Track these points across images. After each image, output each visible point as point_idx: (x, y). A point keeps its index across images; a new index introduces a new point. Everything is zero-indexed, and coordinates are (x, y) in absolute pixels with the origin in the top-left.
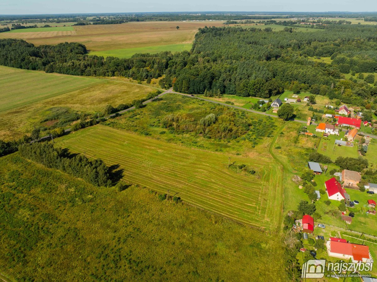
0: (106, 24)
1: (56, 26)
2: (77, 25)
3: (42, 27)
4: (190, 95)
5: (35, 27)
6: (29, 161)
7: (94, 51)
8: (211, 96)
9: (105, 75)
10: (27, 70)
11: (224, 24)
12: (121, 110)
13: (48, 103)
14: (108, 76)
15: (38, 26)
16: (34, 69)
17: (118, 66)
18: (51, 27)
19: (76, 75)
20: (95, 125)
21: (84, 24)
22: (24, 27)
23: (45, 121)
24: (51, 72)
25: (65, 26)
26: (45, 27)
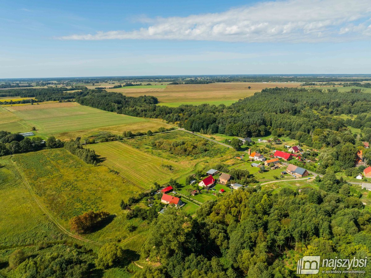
0: (195, 84)
1: (156, 85)
2: (172, 84)
3: (145, 85)
4: (191, 132)
5: (141, 85)
6: (67, 151)
7: (163, 102)
8: (204, 133)
9: (151, 118)
10: (108, 111)
11: (301, 85)
12: (137, 136)
13: (101, 129)
14: (153, 118)
15: (142, 84)
16: (112, 111)
17: (162, 112)
18: (152, 85)
19: (133, 116)
20: (114, 141)
21: (177, 84)
22: (133, 85)
23: (91, 137)
24: (120, 114)
25: (162, 84)
26: (147, 85)
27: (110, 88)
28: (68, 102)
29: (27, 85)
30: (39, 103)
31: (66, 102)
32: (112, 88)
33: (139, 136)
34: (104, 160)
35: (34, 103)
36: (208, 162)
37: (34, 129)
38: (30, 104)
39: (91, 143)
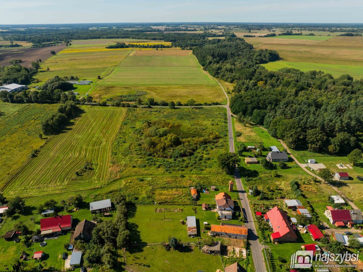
2: (343, 35)
7: (285, 60)
16: (203, 65)
25: (329, 35)
26: (309, 35)
27: (259, 37)
28: (190, 49)
29: (193, 29)
30: (163, 49)
31: (188, 49)
32: (262, 37)
33: (161, 105)
34: (65, 132)
35: (158, 49)
36: (142, 180)
37: (99, 78)
38: (155, 49)
39: (100, 105)
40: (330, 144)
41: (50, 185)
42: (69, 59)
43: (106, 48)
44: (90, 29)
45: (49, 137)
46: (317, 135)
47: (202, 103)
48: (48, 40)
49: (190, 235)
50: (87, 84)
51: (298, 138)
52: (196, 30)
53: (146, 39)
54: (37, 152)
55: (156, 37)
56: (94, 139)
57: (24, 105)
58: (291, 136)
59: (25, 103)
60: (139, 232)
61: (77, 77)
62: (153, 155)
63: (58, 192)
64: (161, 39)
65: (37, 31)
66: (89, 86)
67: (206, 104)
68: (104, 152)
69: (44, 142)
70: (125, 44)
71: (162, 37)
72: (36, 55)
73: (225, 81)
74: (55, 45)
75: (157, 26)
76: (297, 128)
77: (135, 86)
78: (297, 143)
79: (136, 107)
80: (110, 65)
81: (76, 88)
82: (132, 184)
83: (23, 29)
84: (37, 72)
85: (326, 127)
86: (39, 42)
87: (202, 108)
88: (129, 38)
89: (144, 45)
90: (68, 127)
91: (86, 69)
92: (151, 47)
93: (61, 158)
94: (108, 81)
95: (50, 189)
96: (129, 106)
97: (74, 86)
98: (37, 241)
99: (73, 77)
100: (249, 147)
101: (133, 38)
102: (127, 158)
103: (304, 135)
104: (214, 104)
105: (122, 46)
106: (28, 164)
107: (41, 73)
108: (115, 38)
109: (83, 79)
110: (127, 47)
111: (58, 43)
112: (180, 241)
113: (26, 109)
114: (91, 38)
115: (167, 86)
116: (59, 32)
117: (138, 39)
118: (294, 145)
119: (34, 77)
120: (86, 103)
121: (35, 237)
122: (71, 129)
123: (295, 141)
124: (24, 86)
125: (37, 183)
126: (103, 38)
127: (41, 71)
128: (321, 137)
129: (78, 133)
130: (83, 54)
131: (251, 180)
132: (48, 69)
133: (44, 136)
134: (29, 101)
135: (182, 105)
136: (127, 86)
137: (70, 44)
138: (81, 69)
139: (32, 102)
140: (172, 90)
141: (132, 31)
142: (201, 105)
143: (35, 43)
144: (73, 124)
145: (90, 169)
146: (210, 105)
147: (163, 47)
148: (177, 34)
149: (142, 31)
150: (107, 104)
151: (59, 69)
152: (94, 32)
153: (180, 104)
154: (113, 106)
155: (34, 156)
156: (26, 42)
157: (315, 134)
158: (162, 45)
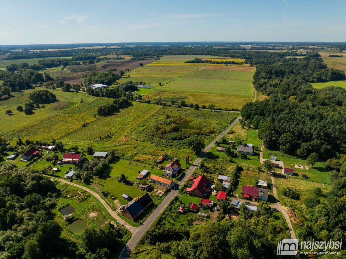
29: (280, 48)
30: (232, 65)
33: (190, 107)
34: (111, 116)
35: (228, 65)
36: (135, 148)
37: (160, 84)
38: (226, 65)
39: (146, 102)
40: (300, 148)
41: (82, 141)
42: (150, 69)
43: (185, 62)
44: (186, 46)
45: (99, 117)
46: (287, 138)
47: (223, 109)
48: (145, 55)
49: (137, 178)
50: (149, 88)
51: (270, 139)
52: (282, 49)
53: (225, 56)
54: (87, 124)
55: (235, 55)
56: (125, 122)
57: (99, 98)
58: (266, 136)
59: (100, 96)
60: (111, 171)
61: (144, 83)
62: (155, 136)
63: (84, 145)
64: (238, 57)
65: (142, 48)
66: (149, 90)
67: (226, 109)
68: (126, 130)
69: (95, 119)
70: (201, 60)
71: (240, 55)
72: (130, 66)
73: (263, 94)
74: (148, 59)
75: (247, 45)
76: (272, 131)
77: (182, 92)
78: (270, 143)
79: (170, 106)
80: (176, 76)
81: (139, 90)
82: (127, 149)
83: (133, 46)
84: (122, 77)
85: (304, 134)
86: (137, 56)
87: (221, 112)
88: (211, 55)
89: (218, 61)
90: (115, 113)
91: (156, 78)
92: (222, 63)
93: (99, 129)
94: (166, 87)
95: (81, 143)
96: (165, 105)
97: (139, 89)
98: (59, 164)
99: (142, 83)
100: (230, 141)
101: (215, 55)
102: (137, 135)
103: (277, 137)
104: (233, 110)
105: (198, 61)
106: (79, 129)
107: (123, 79)
108: (199, 55)
109: (148, 84)
110: (203, 62)
111: (151, 57)
112: (127, 178)
113: (98, 100)
114: (179, 54)
115: (207, 94)
116: (157, 49)
117: (219, 56)
118: (267, 144)
119: (117, 81)
120: (137, 100)
121: (59, 162)
122: (116, 115)
123: (269, 142)
124: (106, 86)
125: (77, 139)
126: (189, 55)
127: (124, 77)
128: (290, 140)
129: (119, 117)
130: (164, 66)
131: (208, 160)
132: (129, 76)
133: (97, 116)
134: (103, 96)
135: (206, 108)
136: (175, 92)
137: (159, 59)
138: (153, 78)
139: (104, 96)
140: (208, 97)
141: (219, 49)
142: (222, 109)
143: (135, 57)
144: (119, 112)
145: (110, 137)
146: (229, 110)
147: (234, 63)
148: (257, 52)
149: (228, 49)
150: (151, 102)
151: (137, 76)
152: (184, 49)
153: (204, 107)
154: (154, 104)
155: (84, 126)
156: (129, 56)
157: (285, 137)
158: (233, 62)
